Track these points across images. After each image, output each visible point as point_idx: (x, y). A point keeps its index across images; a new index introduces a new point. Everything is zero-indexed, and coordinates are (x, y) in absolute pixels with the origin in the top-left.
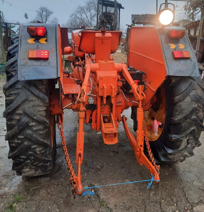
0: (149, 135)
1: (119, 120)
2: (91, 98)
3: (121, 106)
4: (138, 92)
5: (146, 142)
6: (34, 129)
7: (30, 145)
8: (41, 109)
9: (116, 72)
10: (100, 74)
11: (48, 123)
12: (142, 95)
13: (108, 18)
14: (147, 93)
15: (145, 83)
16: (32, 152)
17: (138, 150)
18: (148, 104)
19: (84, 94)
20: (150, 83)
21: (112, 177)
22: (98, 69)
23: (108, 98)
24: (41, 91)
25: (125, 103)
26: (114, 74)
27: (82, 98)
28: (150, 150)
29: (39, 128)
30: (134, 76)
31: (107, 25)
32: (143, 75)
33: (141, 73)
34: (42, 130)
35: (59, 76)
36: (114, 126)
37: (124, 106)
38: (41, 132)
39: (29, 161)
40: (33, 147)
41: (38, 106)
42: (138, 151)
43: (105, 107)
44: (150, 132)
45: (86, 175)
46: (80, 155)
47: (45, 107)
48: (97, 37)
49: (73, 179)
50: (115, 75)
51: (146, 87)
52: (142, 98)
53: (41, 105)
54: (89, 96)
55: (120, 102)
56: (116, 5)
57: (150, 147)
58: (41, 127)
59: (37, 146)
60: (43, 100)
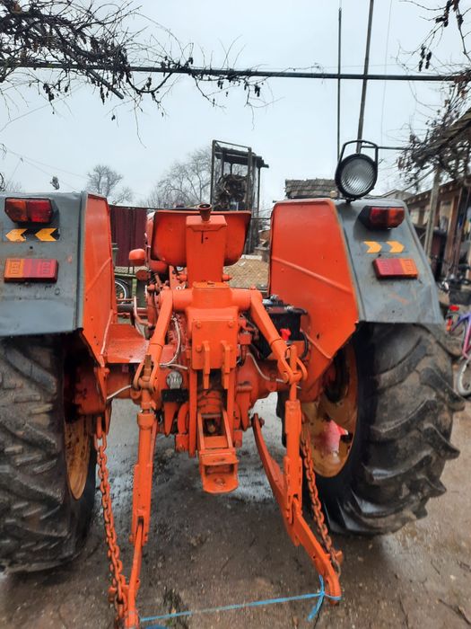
0: (318, 460)
1: (245, 424)
2: (175, 374)
3: (250, 391)
4: (288, 360)
5: (310, 483)
6: (19, 460)
7: (9, 502)
8: (38, 410)
9: (234, 310)
10: (195, 315)
11: (54, 445)
12: (299, 368)
13: (235, 187)
14: (311, 361)
15: (308, 338)
16: (13, 520)
17: (289, 506)
18: (316, 388)
19: (152, 367)
20: (318, 337)
21: (225, 569)
22: (190, 304)
23: (216, 374)
24: (38, 363)
25: (259, 384)
26: (230, 315)
27: (146, 378)
28: (317, 505)
29: (31, 458)
30: (279, 320)
31: (232, 203)
32: (302, 317)
33: (297, 311)
34: (40, 463)
35: (80, 326)
36: (230, 445)
37: (255, 392)
38: (37, 469)
39: (8, 541)
40: (15, 507)
41: (30, 400)
42: (288, 510)
43: (210, 395)
44: (320, 451)
45: (160, 565)
46: (141, 521)
47: (47, 403)
48: (190, 227)
49: (117, 592)
50: (231, 317)
51: (310, 346)
52: (299, 376)
53: (38, 398)
54: (170, 367)
55: (246, 383)
56: (251, 160)
57: (318, 496)
58: (36, 456)
59: (26, 503)
60: (41, 386)
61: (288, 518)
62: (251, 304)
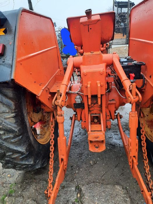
1: (113, 118)
2: (78, 97)
3: (115, 104)
4: (131, 91)
5: (143, 148)
6: (4, 137)
7: (4, 153)
8: (8, 116)
9: (104, 65)
10: (84, 69)
11: (16, 131)
13: (122, 17)
14: (146, 89)
15: (145, 77)
16: (9, 159)
17: (131, 160)
19: (61, 95)
20: (150, 77)
21: (103, 178)
22: (82, 64)
24: (6, 96)
25: (119, 100)
27: (58, 101)
28: (146, 160)
29: (9, 136)
30: (128, 70)
31: (121, 24)
32: (142, 66)
33: (139, 64)
34: (13, 138)
35: (12, 78)
36: (103, 130)
37: (118, 104)
38: (13, 141)
39: (10, 165)
40: (7, 154)
41: (4, 112)
42: (131, 162)
43: (95, 105)
46: (62, 160)
47: (12, 113)
48: (82, 23)
50: (102, 69)
51: (146, 81)
52: (137, 99)
53: (8, 111)
54: (77, 93)
55: (113, 100)
57: (147, 155)
58: (11, 135)
59: (12, 153)
60: (8, 106)
61: (130, 165)
62: (113, 61)
